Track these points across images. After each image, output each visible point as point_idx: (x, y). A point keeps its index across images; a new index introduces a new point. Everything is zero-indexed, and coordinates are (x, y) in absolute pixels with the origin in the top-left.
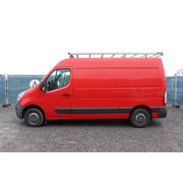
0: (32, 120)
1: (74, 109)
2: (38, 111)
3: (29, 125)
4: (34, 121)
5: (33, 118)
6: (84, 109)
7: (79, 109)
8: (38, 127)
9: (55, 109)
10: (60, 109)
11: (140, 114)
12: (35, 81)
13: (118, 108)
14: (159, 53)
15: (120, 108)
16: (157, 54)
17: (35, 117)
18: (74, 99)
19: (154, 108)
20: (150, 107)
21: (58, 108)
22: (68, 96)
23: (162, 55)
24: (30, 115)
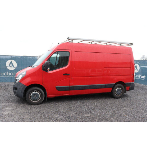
0: (34, 98)
1: (72, 86)
2: (40, 89)
3: (30, 104)
4: (35, 99)
5: (35, 96)
6: (81, 86)
7: (77, 86)
8: (39, 104)
9: (56, 87)
10: (60, 87)
11: (118, 88)
12: (11, 61)
13: (105, 84)
14: (131, 43)
15: (106, 84)
16: (129, 44)
17: (37, 95)
18: (72, 78)
19: (128, 84)
20: (125, 83)
21: (58, 86)
22: (68, 75)
23: (132, 45)
24: (32, 94)
